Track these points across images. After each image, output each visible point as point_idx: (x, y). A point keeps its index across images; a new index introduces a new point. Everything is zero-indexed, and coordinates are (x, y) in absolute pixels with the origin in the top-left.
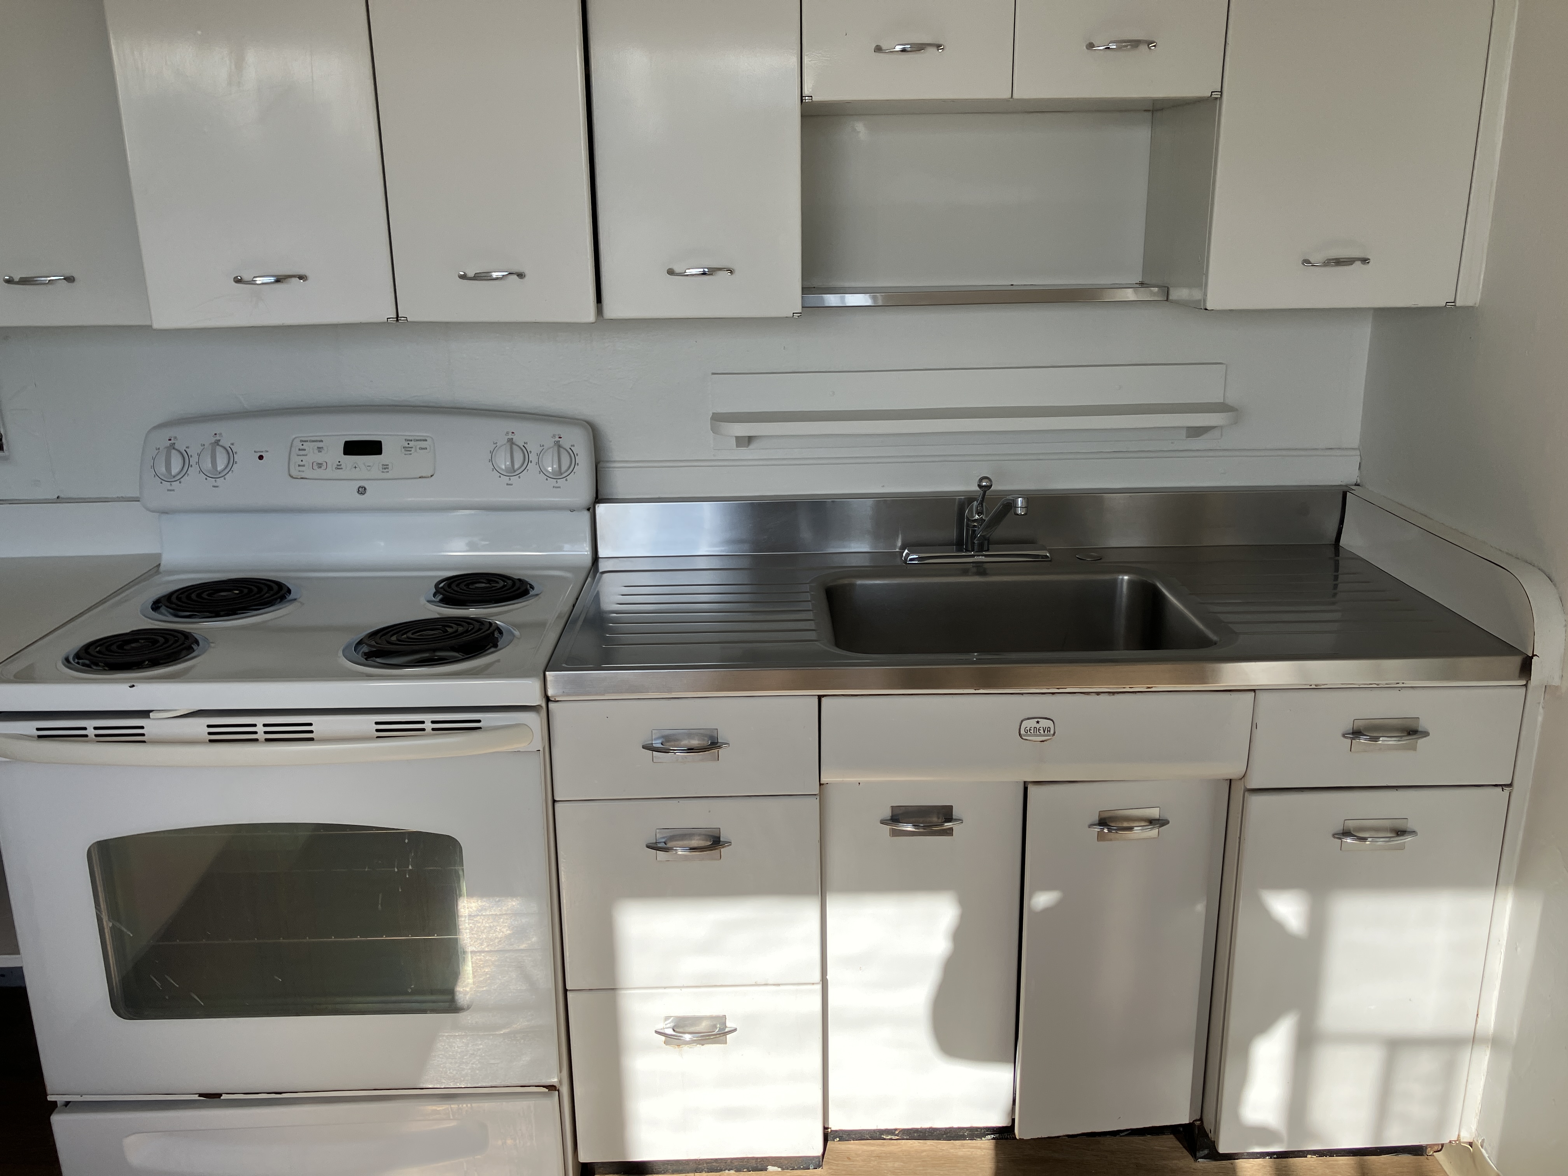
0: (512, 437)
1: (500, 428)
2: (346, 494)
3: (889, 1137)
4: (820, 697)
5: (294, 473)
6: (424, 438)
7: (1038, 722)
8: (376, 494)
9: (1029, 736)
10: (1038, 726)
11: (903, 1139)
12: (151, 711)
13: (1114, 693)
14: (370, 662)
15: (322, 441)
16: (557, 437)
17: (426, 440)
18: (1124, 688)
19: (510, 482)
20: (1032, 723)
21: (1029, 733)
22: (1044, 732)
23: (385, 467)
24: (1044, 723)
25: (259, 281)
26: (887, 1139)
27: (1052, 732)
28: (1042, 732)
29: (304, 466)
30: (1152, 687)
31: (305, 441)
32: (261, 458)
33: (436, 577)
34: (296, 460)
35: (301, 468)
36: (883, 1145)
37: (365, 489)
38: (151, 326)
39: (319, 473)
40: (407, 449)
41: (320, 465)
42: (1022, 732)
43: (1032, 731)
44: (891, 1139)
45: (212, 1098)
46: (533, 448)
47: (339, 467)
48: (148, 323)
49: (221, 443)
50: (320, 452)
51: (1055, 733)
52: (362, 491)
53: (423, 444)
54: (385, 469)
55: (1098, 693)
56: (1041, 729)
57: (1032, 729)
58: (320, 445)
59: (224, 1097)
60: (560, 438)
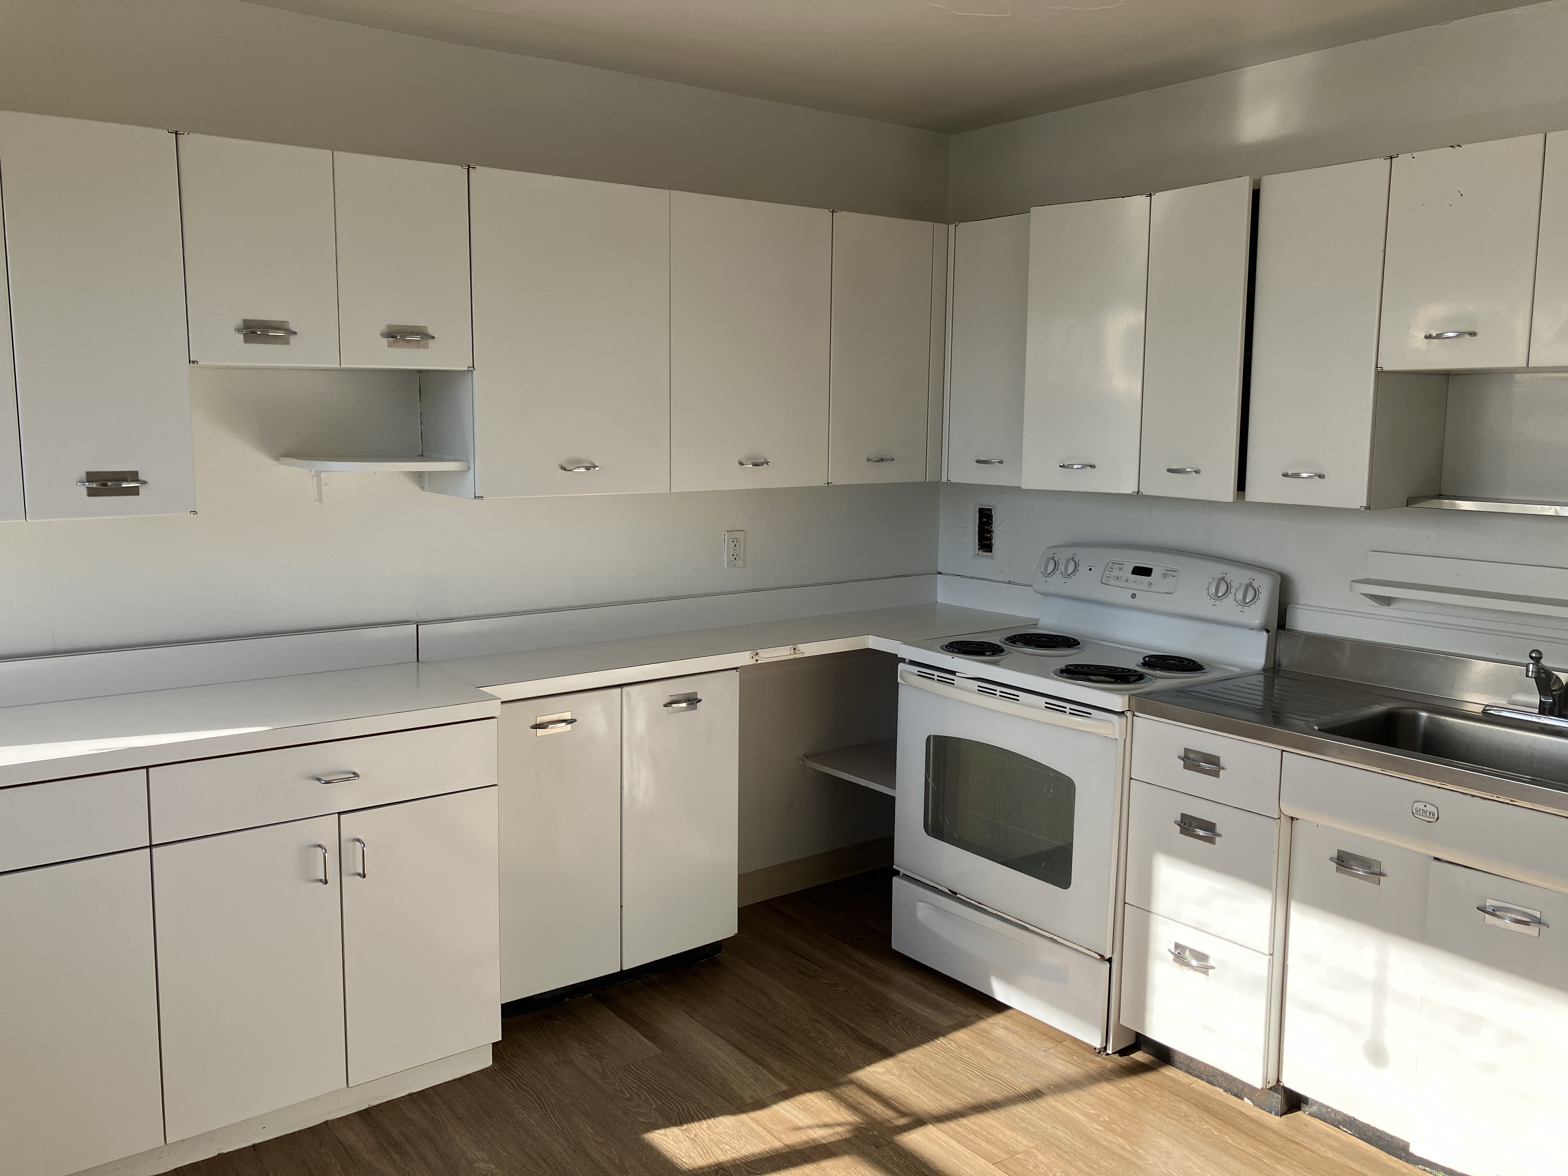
0: (1225, 576)
1: (1219, 569)
2: (1123, 597)
3: (1345, 1129)
4: (1283, 751)
5: (1104, 581)
6: (1175, 570)
7: (1425, 806)
8: (1142, 600)
9: (1418, 815)
10: (1425, 809)
11: (1355, 1136)
12: (956, 672)
13: (1486, 799)
14: (1062, 675)
15: (1122, 564)
16: (1252, 580)
17: (1176, 571)
18: (1493, 796)
19: (1215, 604)
20: (1420, 806)
21: (1418, 812)
22: (1430, 815)
23: (1150, 584)
24: (1430, 808)
25: (1075, 467)
26: (1343, 1130)
27: (1436, 817)
28: (1429, 815)
29: (1109, 577)
30: (1515, 801)
31: (1115, 563)
32: (1090, 570)
33: (1145, 653)
34: (1107, 573)
35: (1108, 579)
36: (1338, 1132)
37: (1136, 595)
38: (1021, 487)
39: (1117, 583)
40: (1165, 575)
41: (1117, 578)
42: (1414, 811)
43: (1421, 812)
44: (1346, 1132)
45: (953, 895)
46: (1235, 585)
47: (1127, 581)
48: (1020, 486)
49: (1074, 559)
50: (1120, 570)
51: (1438, 818)
52: (1134, 596)
53: (1174, 574)
54: (1150, 585)
55: (1473, 796)
56: (1428, 812)
57: (1421, 810)
58: (1121, 566)
59: (958, 895)
60: (1254, 580)
